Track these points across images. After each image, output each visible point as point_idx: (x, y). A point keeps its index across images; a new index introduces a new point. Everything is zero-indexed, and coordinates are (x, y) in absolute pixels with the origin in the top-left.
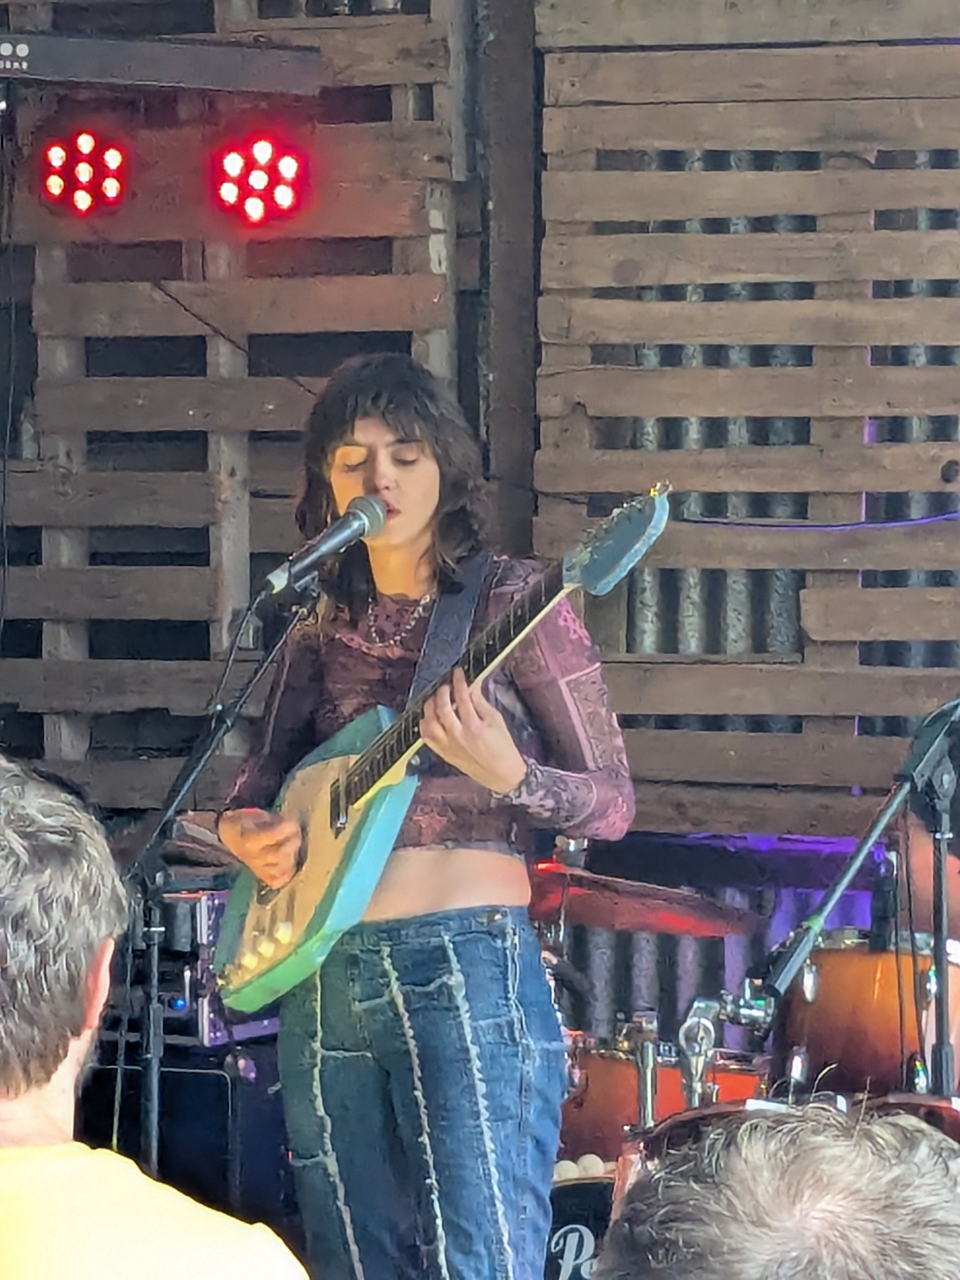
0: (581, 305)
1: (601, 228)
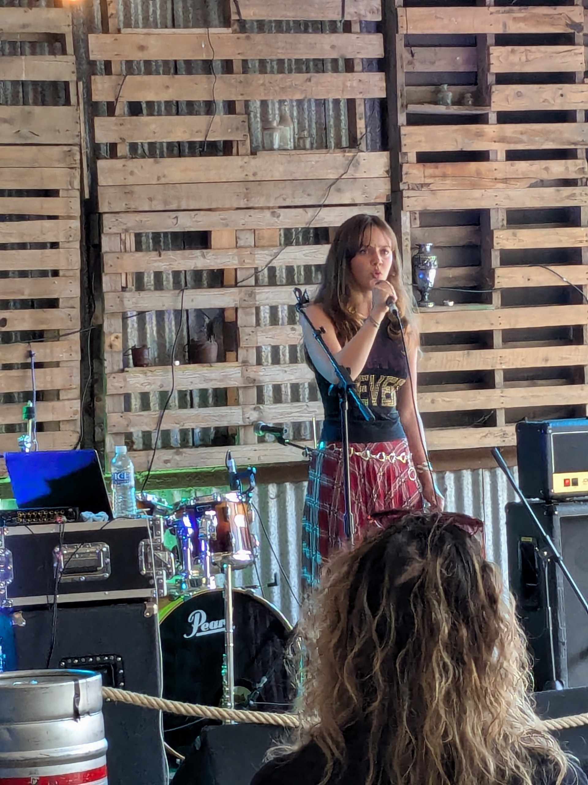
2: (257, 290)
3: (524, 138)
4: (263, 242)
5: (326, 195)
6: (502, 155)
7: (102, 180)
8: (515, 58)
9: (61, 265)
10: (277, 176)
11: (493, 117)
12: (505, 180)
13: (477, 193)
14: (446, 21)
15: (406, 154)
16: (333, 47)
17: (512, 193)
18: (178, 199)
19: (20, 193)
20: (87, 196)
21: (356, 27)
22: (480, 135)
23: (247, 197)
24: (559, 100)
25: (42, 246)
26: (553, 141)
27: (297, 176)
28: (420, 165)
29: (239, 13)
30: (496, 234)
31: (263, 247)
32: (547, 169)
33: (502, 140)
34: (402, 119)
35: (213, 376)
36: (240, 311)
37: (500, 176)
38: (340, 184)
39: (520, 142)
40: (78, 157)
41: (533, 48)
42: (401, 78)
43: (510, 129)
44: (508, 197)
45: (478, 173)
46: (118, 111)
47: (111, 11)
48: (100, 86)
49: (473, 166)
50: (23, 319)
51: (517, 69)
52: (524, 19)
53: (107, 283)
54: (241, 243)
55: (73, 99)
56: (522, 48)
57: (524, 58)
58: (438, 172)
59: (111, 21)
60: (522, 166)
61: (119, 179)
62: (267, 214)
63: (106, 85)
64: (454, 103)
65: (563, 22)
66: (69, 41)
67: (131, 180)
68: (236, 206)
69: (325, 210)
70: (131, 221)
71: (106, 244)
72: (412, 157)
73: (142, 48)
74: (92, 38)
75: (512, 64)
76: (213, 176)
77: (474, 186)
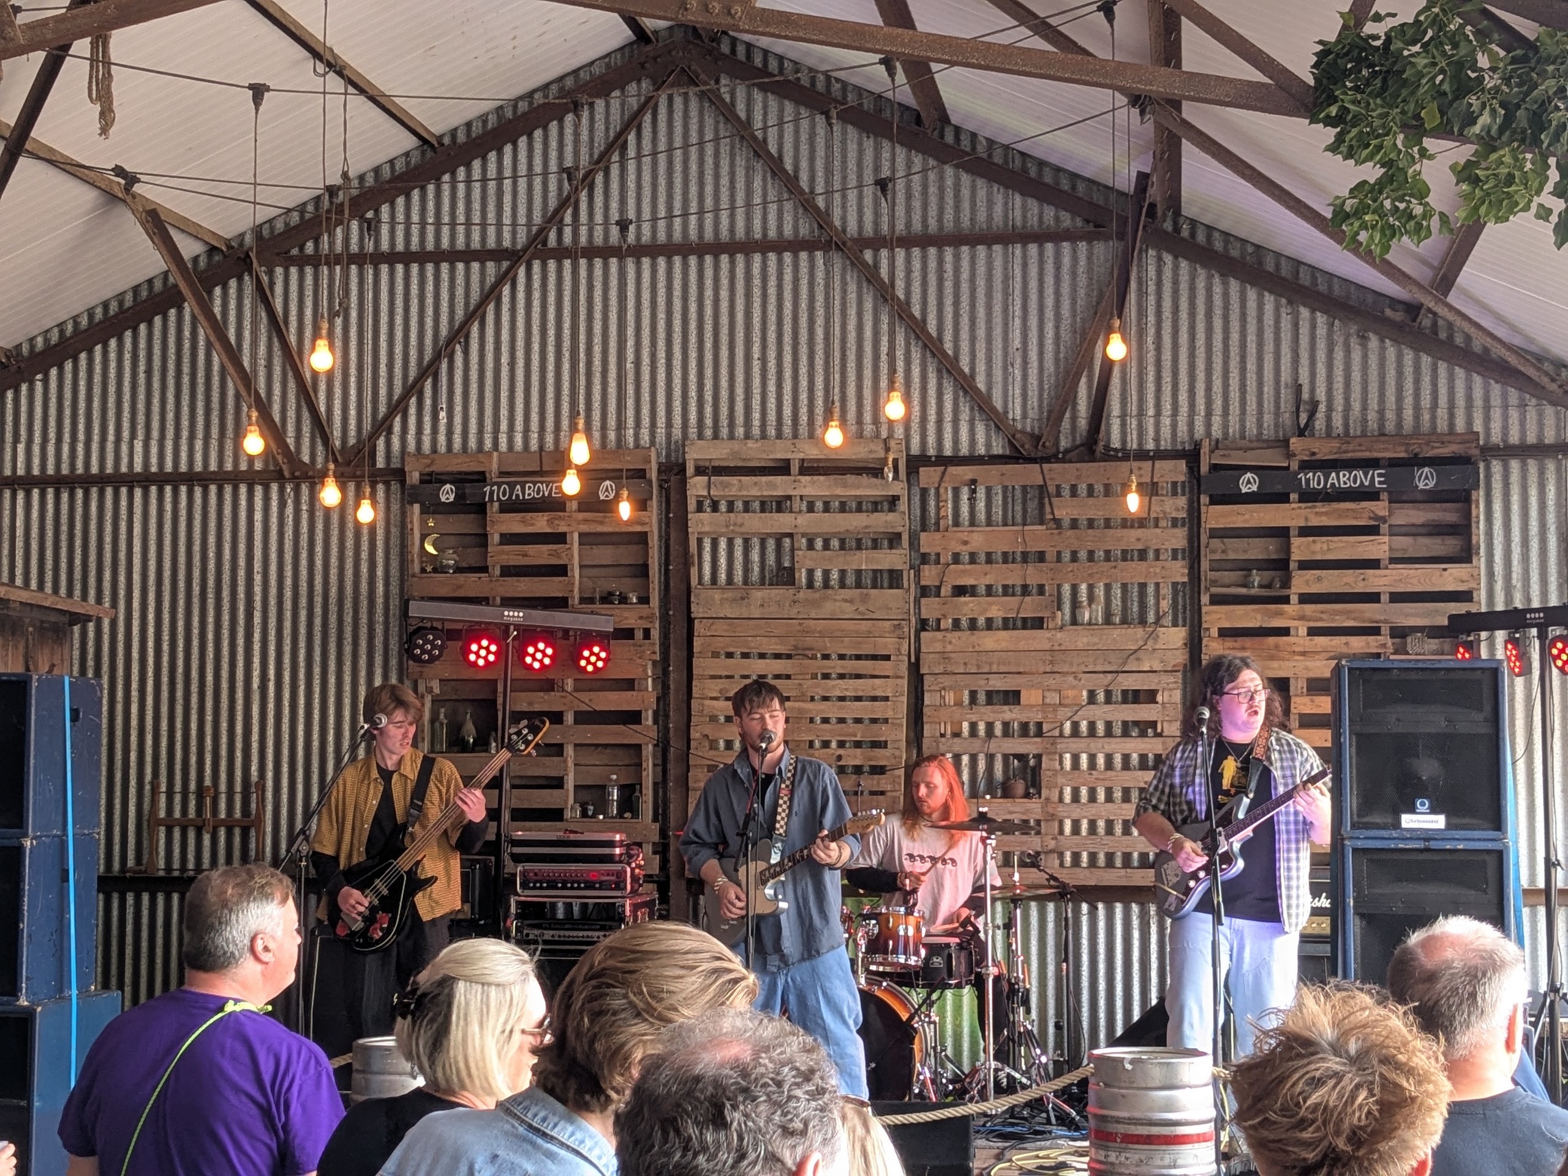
0: (707, 702)
1: (713, 677)
2: (1059, 740)
3: (1324, 616)
4: (1066, 702)
5: (1124, 663)
6: (1303, 631)
7: (923, 649)
8: (1317, 547)
9: (889, 714)
10: (1080, 646)
11: (1294, 599)
12: (1303, 654)
13: (1275, 664)
14: (1247, 517)
15: (1208, 629)
16: (1138, 540)
17: (1310, 664)
18: (991, 664)
19: (858, 657)
20: (913, 660)
21: (1163, 523)
22: (1280, 614)
23: (1051, 662)
24: (1362, 584)
25: (874, 699)
26: (1354, 619)
27: (1100, 647)
28: (1220, 640)
29: (1053, 513)
30: (1293, 700)
31: (1065, 706)
32: (1347, 644)
33: (1302, 618)
34: (1205, 599)
35: (1017, 809)
36: (1044, 758)
37: (1297, 649)
38: (1140, 654)
39: (1321, 620)
40: (906, 630)
41: (1335, 539)
42: (1205, 565)
43: (1309, 608)
44: (1307, 668)
45: (1277, 647)
46: (943, 592)
47: (942, 513)
48: (927, 573)
49: (1271, 640)
50: (855, 757)
51: (1319, 557)
52: (1325, 514)
53: (927, 730)
54: (1048, 701)
55: (906, 585)
56: (1324, 539)
57: (1325, 547)
58: (1236, 645)
59: (942, 522)
60: (1321, 641)
61: (938, 647)
62: (1071, 678)
63: (934, 572)
64: (1261, 586)
65: (1367, 515)
66: (905, 537)
67: (949, 648)
68: (1041, 670)
69: (1121, 676)
70: (947, 681)
71: (927, 700)
72: (1214, 632)
73: (966, 543)
74: (923, 535)
75: (1313, 553)
76: (1022, 645)
77: (1272, 658)
